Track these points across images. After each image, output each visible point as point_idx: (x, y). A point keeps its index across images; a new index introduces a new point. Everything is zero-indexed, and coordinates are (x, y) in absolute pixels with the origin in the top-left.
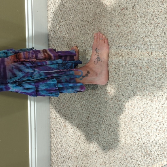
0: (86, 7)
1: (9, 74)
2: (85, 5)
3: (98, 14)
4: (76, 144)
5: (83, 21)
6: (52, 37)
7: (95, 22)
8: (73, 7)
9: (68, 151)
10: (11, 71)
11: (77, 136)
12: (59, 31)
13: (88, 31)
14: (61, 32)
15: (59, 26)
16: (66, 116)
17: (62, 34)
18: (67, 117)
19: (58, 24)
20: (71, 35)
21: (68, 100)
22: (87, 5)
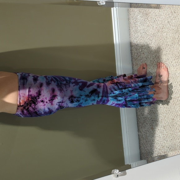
0: (165, 34)
1: (109, 91)
2: (165, 32)
3: (176, 39)
4: (164, 141)
5: (164, 44)
6: (135, 58)
7: (174, 45)
8: (154, 34)
9: (156, 148)
10: (110, 89)
11: (164, 136)
12: (142, 53)
13: (169, 52)
14: (144, 54)
15: (142, 49)
16: (152, 120)
17: (145, 55)
18: (154, 121)
19: (141, 48)
20: (153, 55)
21: (154, 107)
22: (166, 32)
